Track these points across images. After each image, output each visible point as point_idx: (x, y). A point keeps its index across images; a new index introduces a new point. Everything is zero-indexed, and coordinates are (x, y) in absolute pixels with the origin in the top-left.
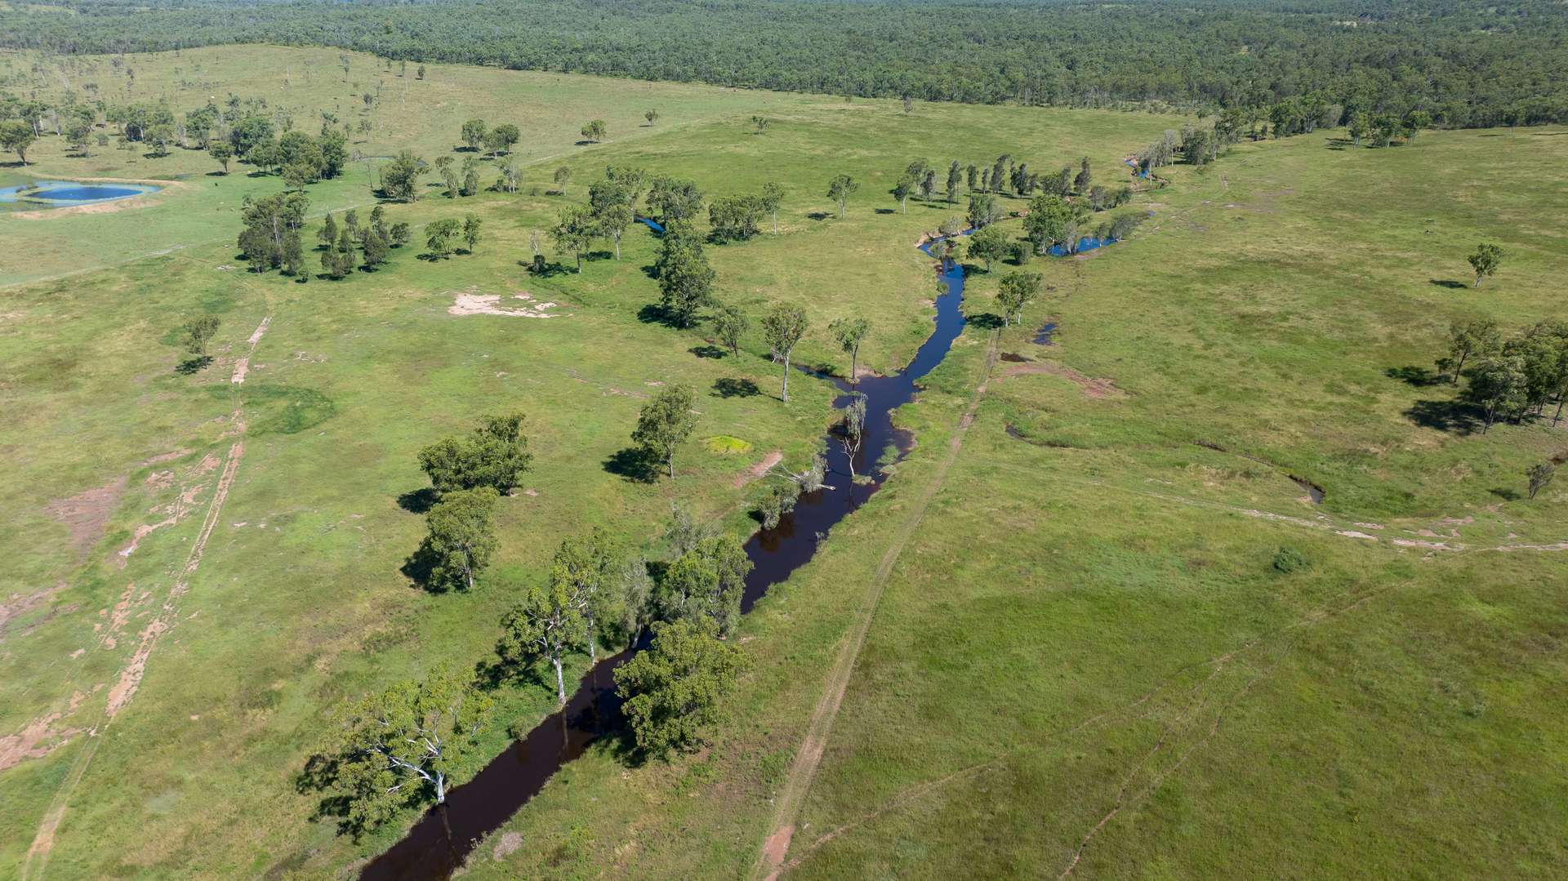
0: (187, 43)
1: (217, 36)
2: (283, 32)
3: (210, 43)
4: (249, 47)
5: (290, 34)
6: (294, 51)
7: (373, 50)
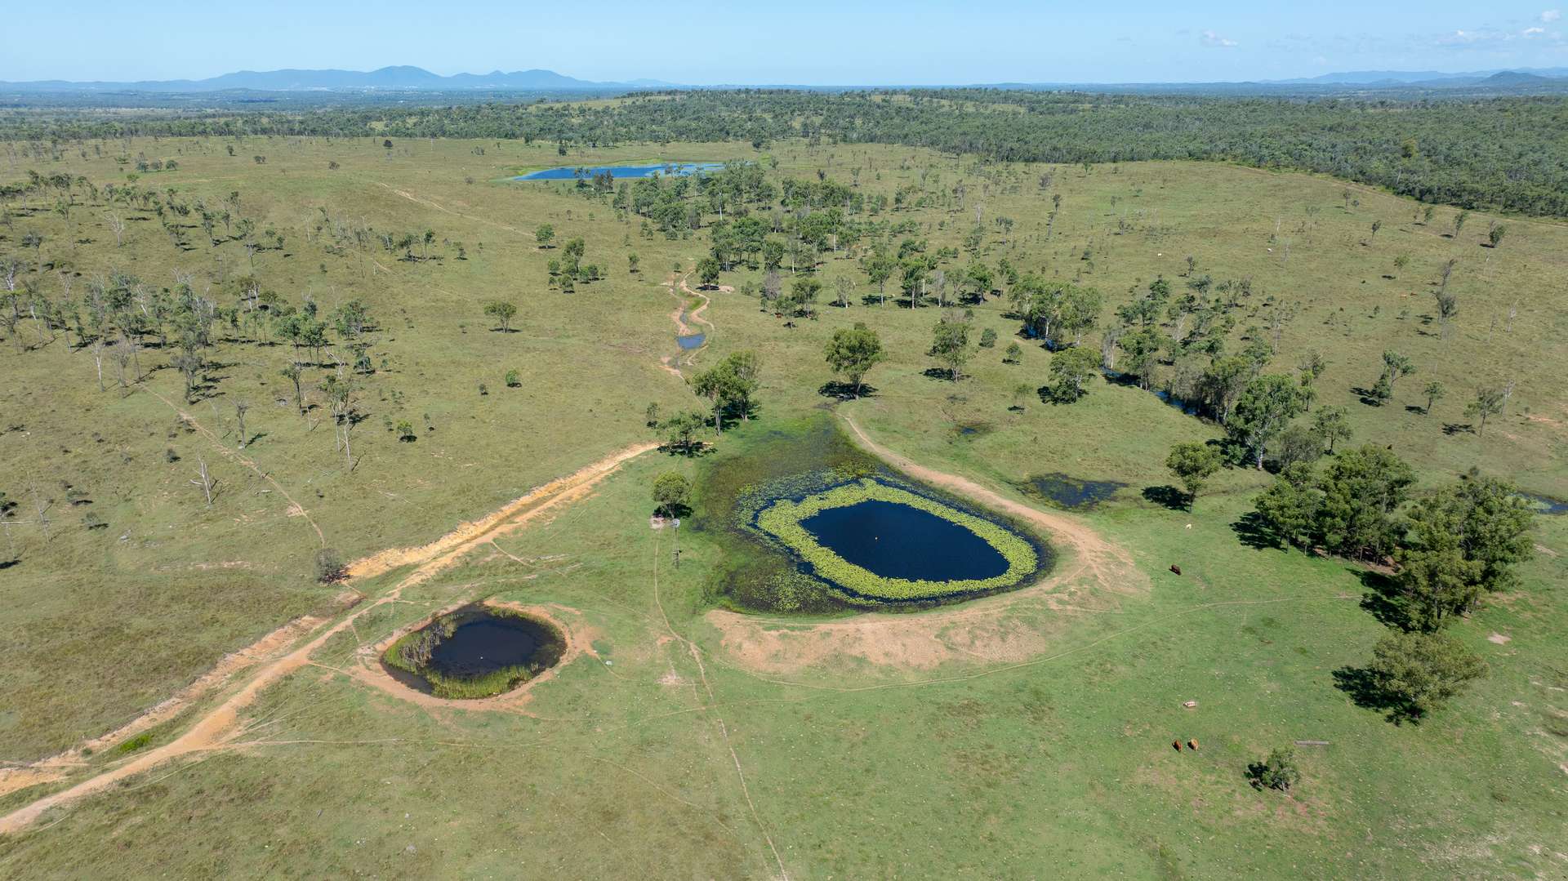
0: (1128, 156)
1: (1163, 148)
2: (1255, 148)
3: (1155, 156)
4: (1204, 166)
5: (1265, 152)
6: (1265, 178)
7: (1390, 185)
